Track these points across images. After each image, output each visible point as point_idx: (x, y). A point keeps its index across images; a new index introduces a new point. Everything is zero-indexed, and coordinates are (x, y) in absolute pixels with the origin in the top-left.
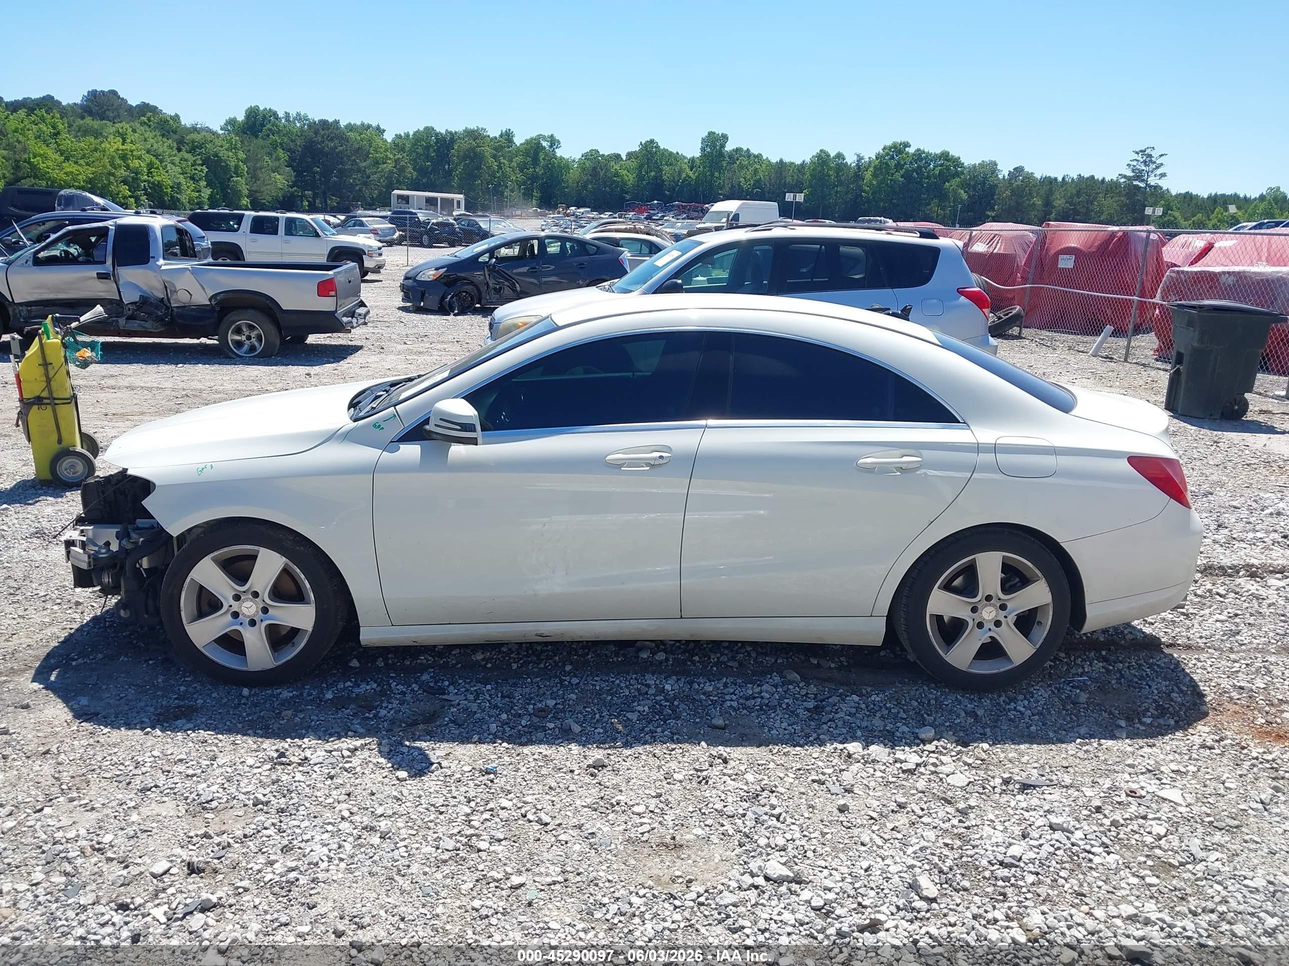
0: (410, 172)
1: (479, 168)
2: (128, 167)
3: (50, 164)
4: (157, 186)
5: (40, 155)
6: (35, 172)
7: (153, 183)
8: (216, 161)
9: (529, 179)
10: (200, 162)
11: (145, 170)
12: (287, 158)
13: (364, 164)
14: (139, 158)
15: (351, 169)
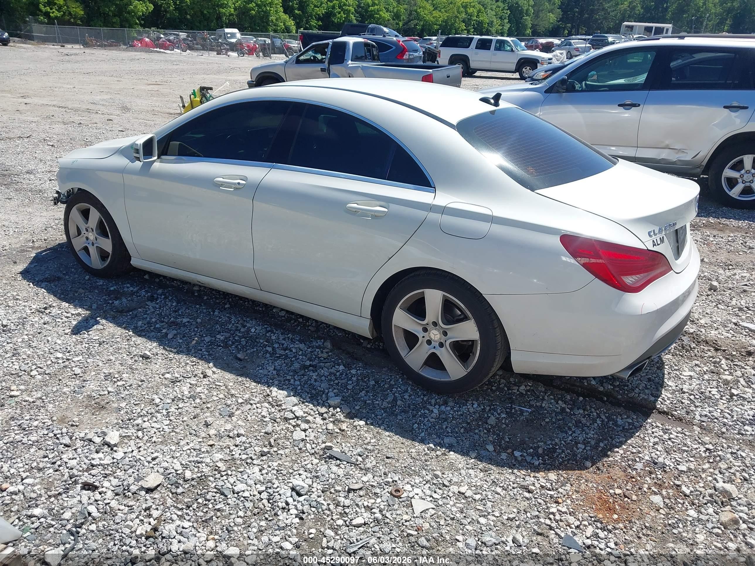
0: (639, 9)
1: (688, 5)
2: (466, 13)
3: (426, 12)
4: (481, 23)
5: (423, 7)
6: (418, 17)
7: (479, 22)
8: (516, 7)
9: (725, 11)
10: (507, 8)
11: (476, 14)
12: (560, 3)
13: (608, 5)
14: (474, 7)
15: (598, 9)
